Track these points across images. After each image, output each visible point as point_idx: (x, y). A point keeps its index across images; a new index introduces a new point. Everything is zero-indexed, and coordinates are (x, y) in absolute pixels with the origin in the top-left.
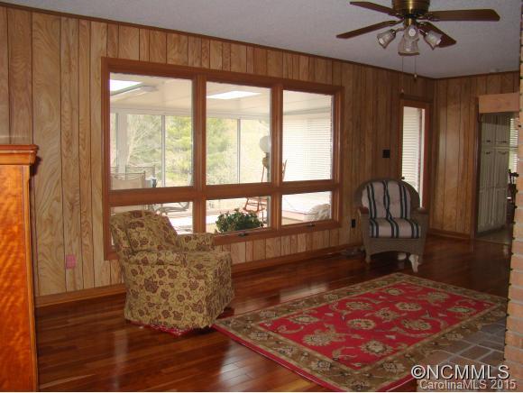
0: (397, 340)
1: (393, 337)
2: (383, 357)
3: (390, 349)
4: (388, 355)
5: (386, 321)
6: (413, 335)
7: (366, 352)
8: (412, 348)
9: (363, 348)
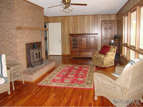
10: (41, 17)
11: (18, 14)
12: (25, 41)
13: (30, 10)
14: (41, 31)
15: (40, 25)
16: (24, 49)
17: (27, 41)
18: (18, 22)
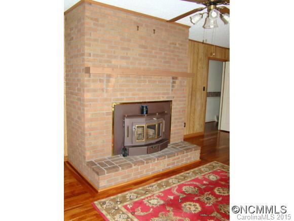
0: (203, 180)
1: (205, 182)
2: (209, 173)
3: (206, 177)
4: (207, 174)
5: (208, 193)
6: (195, 183)
7: (217, 176)
8: (197, 177)
9: (219, 178)
10: (177, 45)
11: (95, 40)
12: (113, 98)
13: (138, 30)
14: (173, 78)
15: (172, 65)
16: (108, 114)
17: (122, 99)
18: (92, 58)
